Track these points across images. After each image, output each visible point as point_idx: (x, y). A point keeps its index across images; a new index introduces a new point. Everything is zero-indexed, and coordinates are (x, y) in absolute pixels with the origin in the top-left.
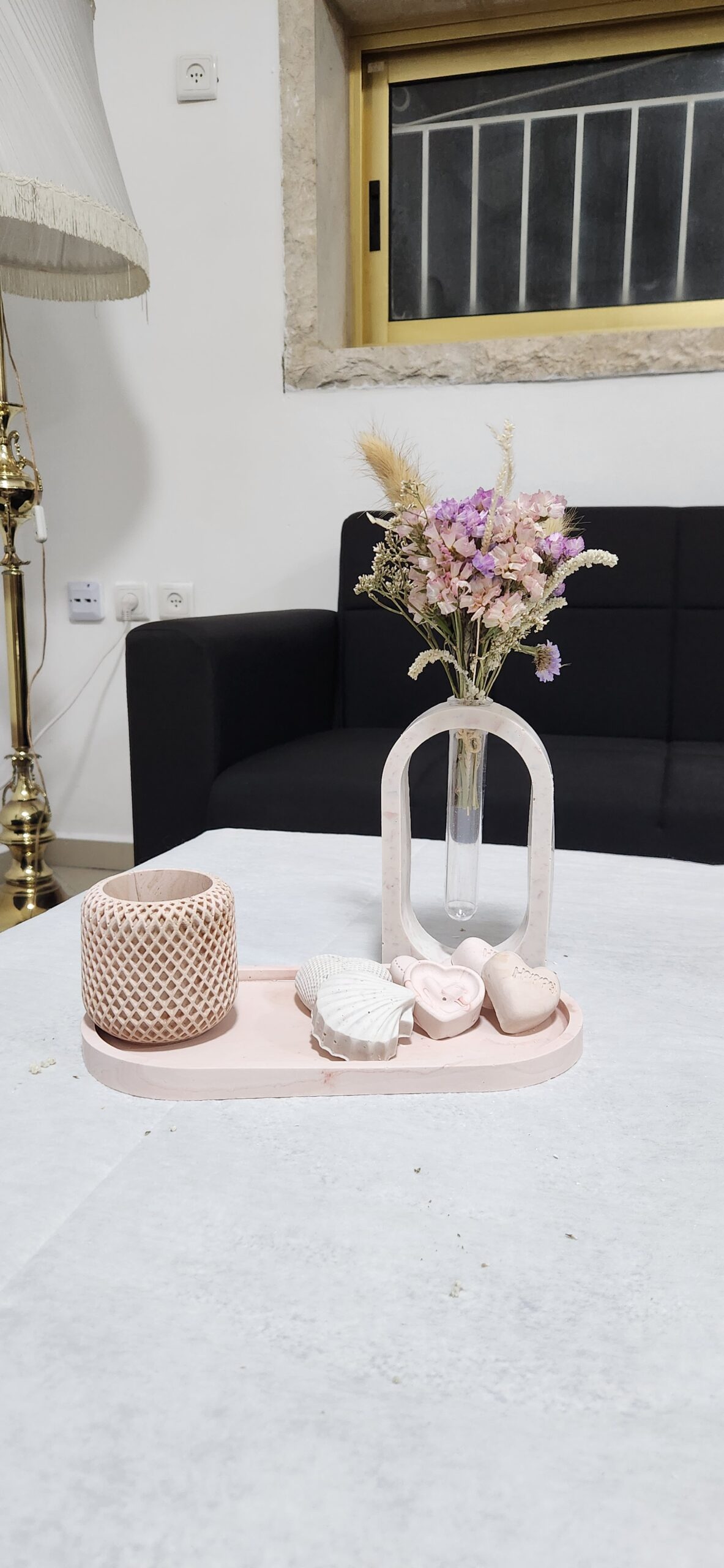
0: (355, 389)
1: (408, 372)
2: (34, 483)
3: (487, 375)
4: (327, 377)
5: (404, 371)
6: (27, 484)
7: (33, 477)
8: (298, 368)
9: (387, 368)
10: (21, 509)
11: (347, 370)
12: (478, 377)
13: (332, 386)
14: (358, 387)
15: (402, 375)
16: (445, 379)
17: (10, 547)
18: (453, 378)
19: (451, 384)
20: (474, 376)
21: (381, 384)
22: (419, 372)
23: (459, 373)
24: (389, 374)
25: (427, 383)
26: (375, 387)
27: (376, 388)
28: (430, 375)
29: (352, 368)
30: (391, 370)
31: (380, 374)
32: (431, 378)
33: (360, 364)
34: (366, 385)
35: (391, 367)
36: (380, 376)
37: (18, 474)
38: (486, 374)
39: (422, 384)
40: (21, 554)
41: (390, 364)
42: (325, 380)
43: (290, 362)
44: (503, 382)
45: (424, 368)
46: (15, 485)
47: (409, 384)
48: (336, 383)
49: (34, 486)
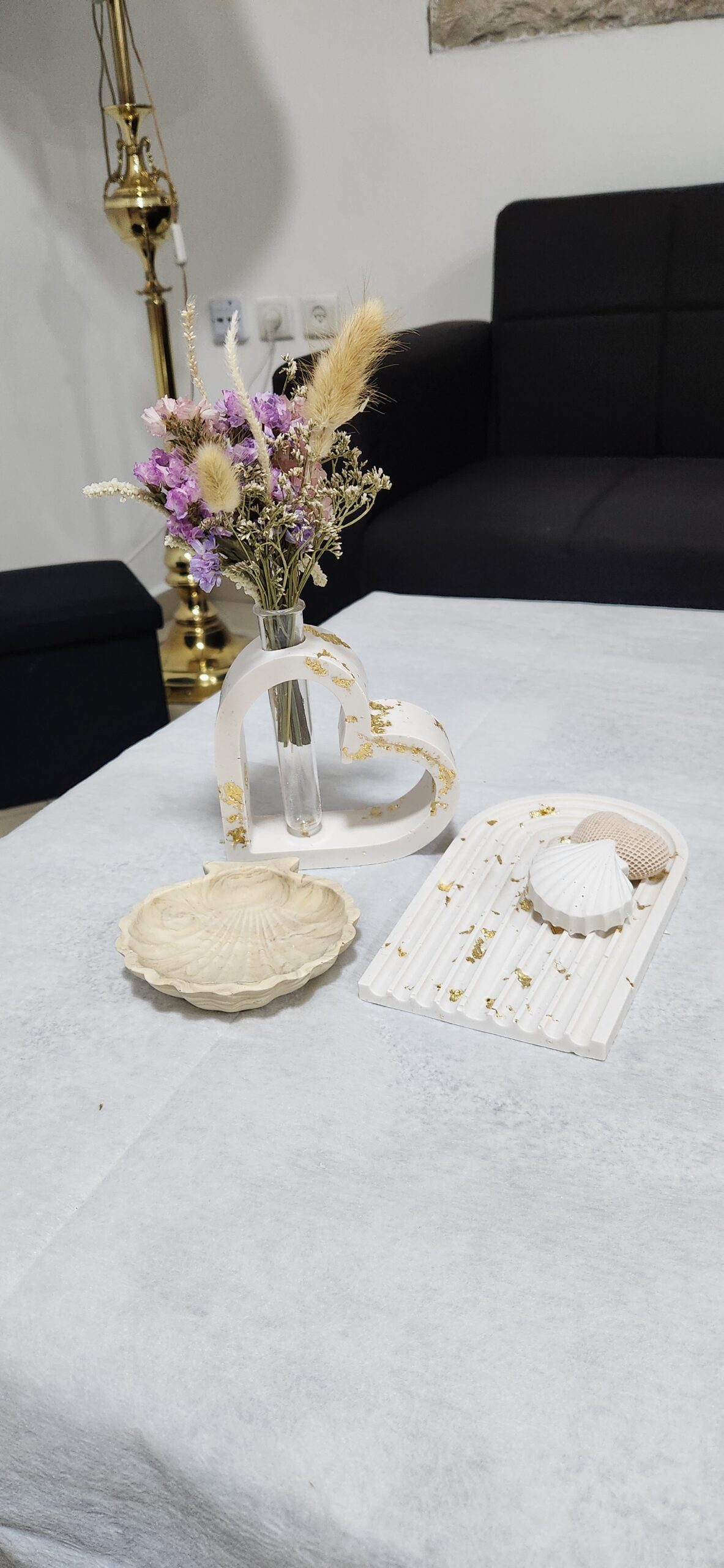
0: (512, 42)
1: (573, 15)
2: (169, 197)
3: (667, 12)
4: (479, 30)
5: (567, 15)
6: (163, 199)
7: (167, 191)
8: (446, 21)
9: (549, 12)
10: (159, 229)
11: (502, 19)
12: (657, 13)
13: (486, 40)
14: (515, 39)
15: (567, 19)
16: (617, 22)
17: (151, 274)
18: (626, 19)
19: (624, 27)
20: (651, 13)
21: (542, 34)
22: (587, 14)
23: (633, 11)
24: (552, 19)
25: (596, 27)
26: (535, 37)
27: (536, 39)
28: (599, 16)
29: (508, 16)
30: (555, 14)
31: (540, 20)
32: (600, 20)
33: (518, 9)
34: (524, 36)
35: (554, 10)
36: (539, 22)
37: (152, 189)
38: (666, 10)
39: (589, 28)
40: (162, 281)
41: (552, 7)
42: (477, 34)
43: (437, 14)
44: (686, 19)
45: (593, 8)
46: (151, 202)
47: (575, 30)
48: (490, 37)
49: (168, 201)
